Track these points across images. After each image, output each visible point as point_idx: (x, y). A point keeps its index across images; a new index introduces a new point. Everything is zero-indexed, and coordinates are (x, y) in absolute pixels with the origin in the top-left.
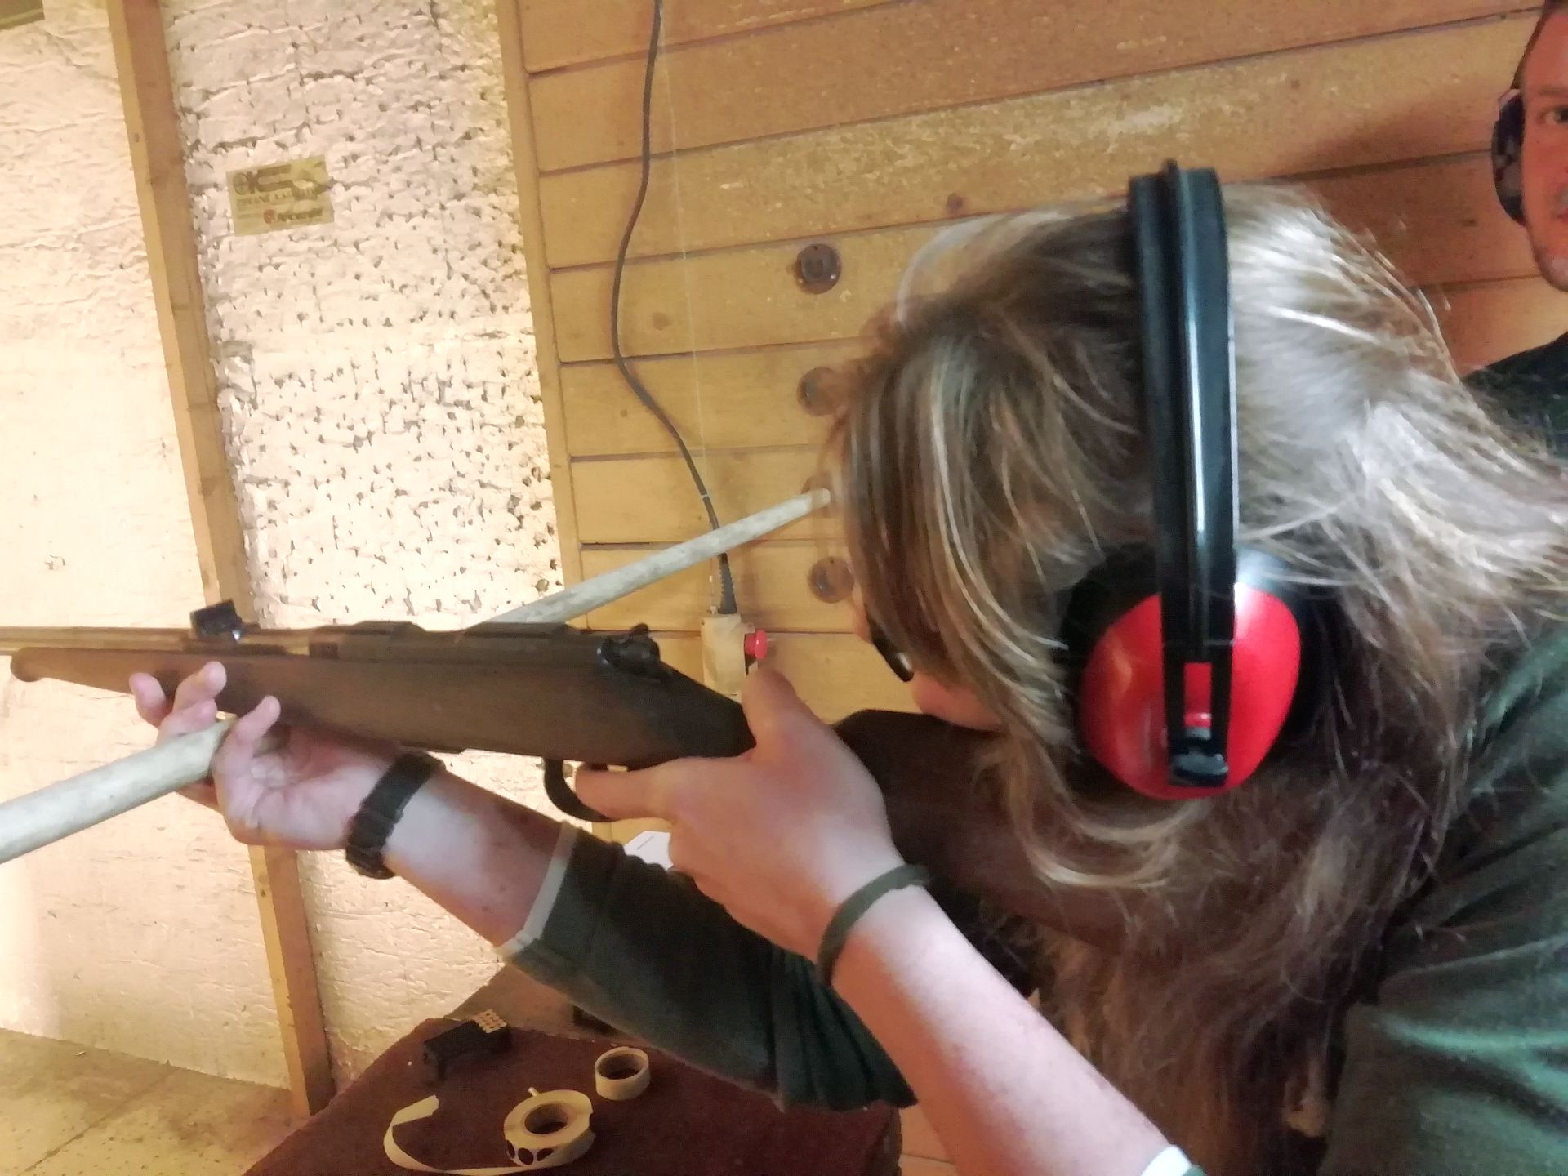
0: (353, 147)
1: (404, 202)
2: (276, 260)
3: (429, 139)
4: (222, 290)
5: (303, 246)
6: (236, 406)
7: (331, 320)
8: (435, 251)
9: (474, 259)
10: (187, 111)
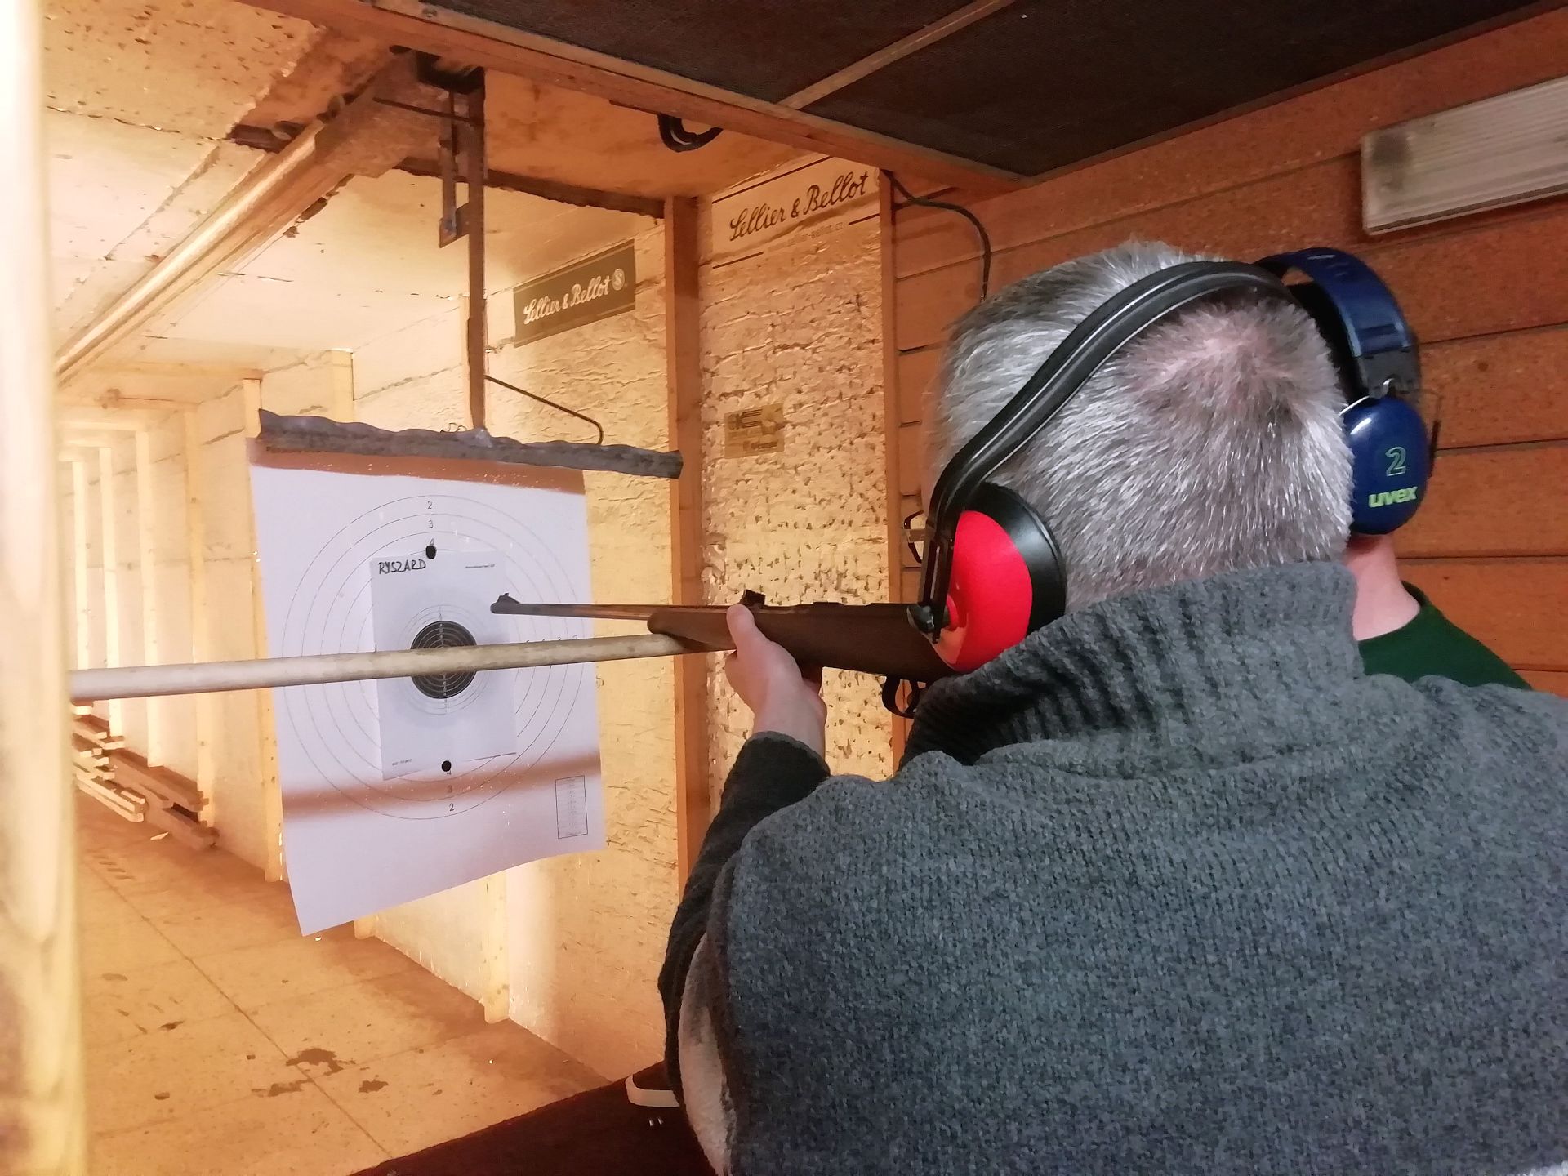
0: (800, 397)
1: (828, 439)
2: (748, 477)
3: (848, 393)
4: (713, 497)
5: (765, 467)
6: (713, 580)
7: (775, 523)
8: (844, 475)
9: (867, 482)
10: (707, 370)
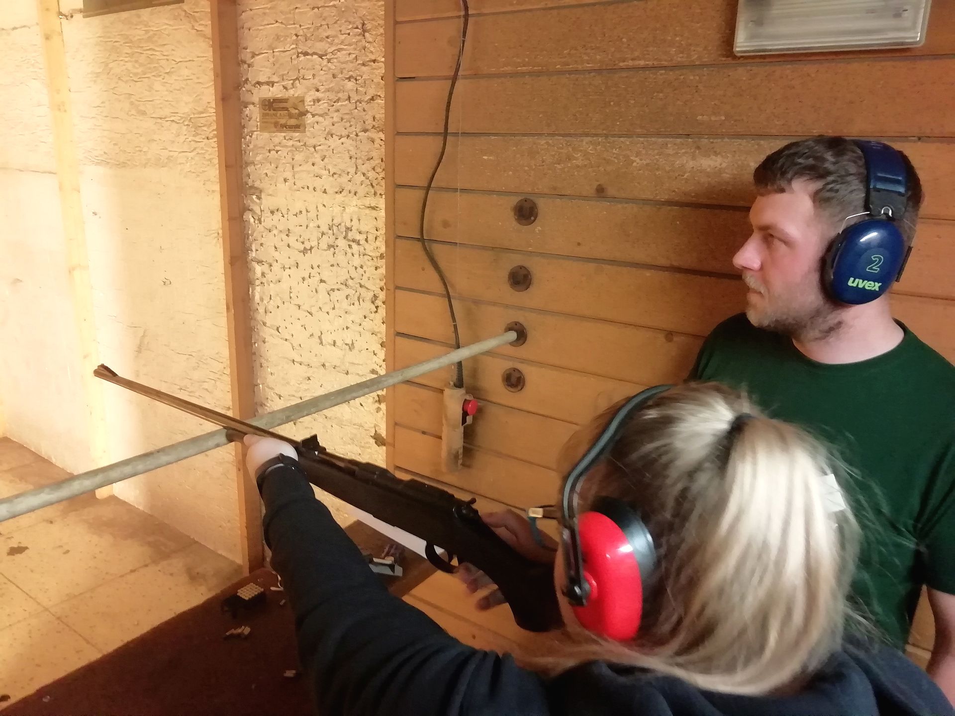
0: (319, 95)
1: (339, 129)
2: (278, 148)
3: (355, 97)
4: (251, 159)
5: (291, 143)
6: (252, 220)
7: (299, 184)
8: (351, 158)
9: (368, 165)
10: (244, 62)
